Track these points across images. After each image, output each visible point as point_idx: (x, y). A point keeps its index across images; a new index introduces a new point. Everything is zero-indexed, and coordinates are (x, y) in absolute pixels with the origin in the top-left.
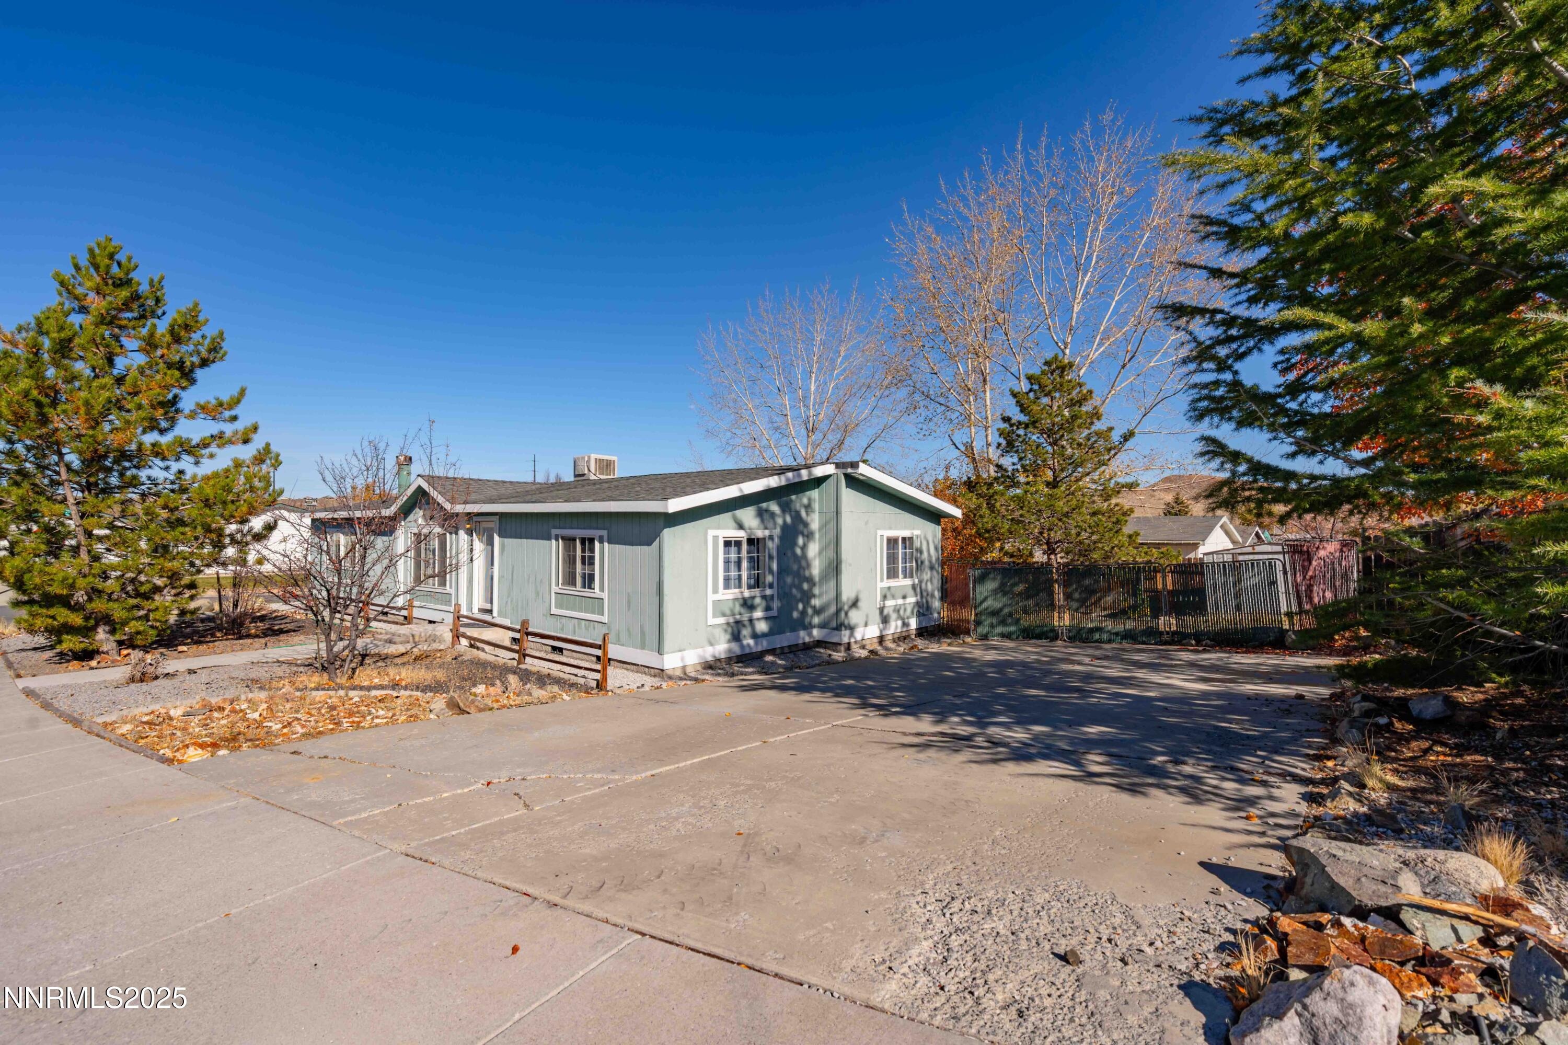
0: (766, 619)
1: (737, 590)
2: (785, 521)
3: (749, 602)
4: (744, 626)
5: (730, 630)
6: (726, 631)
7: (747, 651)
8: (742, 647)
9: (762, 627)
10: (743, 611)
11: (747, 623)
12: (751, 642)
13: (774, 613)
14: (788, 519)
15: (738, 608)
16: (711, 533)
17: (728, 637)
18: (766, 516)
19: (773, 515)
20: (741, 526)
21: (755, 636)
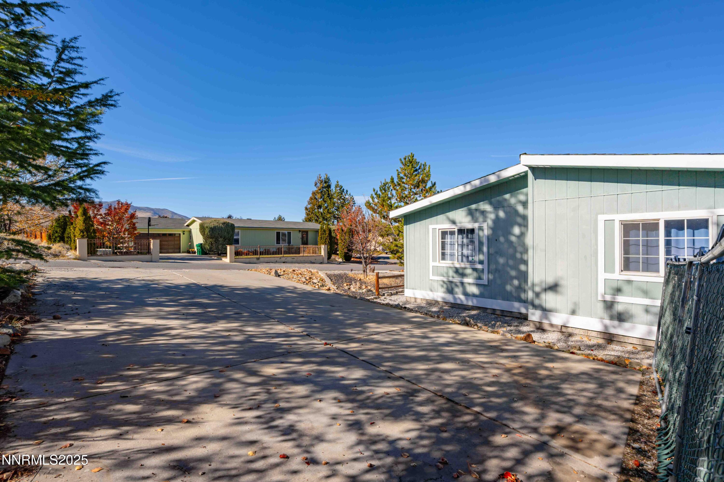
0: (477, 285)
1: (451, 262)
2: (497, 217)
3: (461, 271)
4: (456, 285)
5: (445, 286)
6: (442, 286)
7: (459, 302)
8: (455, 298)
9: (474, 290)
10: (455, 275)
11: (459, 284)
12: (462, 297)
13: (485, 281)
14: (502, 214)
15: (451, 273)
16: (431, 227)
17: (444, 290)
18: (478, 214)
19: (483, 213)
20: (454, 222)
21: (466, 294)
